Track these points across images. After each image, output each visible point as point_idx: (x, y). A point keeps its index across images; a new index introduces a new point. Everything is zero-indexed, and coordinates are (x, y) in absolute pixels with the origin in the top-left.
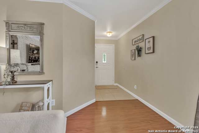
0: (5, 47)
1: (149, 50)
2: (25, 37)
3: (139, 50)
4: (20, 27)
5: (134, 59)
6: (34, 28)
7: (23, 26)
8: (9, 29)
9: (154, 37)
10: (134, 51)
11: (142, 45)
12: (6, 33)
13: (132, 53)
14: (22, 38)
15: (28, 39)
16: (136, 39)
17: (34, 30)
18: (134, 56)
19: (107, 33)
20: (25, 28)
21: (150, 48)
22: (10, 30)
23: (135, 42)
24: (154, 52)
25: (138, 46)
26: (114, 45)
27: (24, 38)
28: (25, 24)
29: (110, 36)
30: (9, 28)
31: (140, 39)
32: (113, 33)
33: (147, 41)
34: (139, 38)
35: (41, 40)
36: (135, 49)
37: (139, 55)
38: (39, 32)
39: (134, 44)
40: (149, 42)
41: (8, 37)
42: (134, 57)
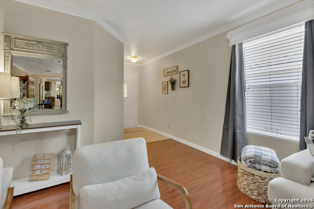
0: (3, 72)
1: (184, 84)
2: (39, 61)
3: (173, 83)
4: (30, 46)
5: (166, 92)
6: (54, 49)
7: (35, 45)
8: (10, 46)
9: (188, 71)
10: (166, 83)
11: (176, 77)
12: (5, 52)
13: (164, 85)
14: (33, 61)
15: (43, 63)
16: (169, 70)
17: (53, 51)
18: (166, 89)
19: (131, 57)
20: (38, 47)
21: (185, 81)
22: (13, 47)
23: (168, 73)
24: (188, 86)
25: (172, 79)
26: (137, 73)
27: (37, 62)
28: (39, 42)
29: (135, 61)
30: (10, 44)
31: (174, 71)
32: (140, 58)
33: (182, 74)
34: (172, 69)
35: (64, 66)
36: (169, 81)
37: (173, 88)
38: (61, 55)
39: (166, 74)
40: (184, 75)
41: (9, 58)
42: (166, 91)
